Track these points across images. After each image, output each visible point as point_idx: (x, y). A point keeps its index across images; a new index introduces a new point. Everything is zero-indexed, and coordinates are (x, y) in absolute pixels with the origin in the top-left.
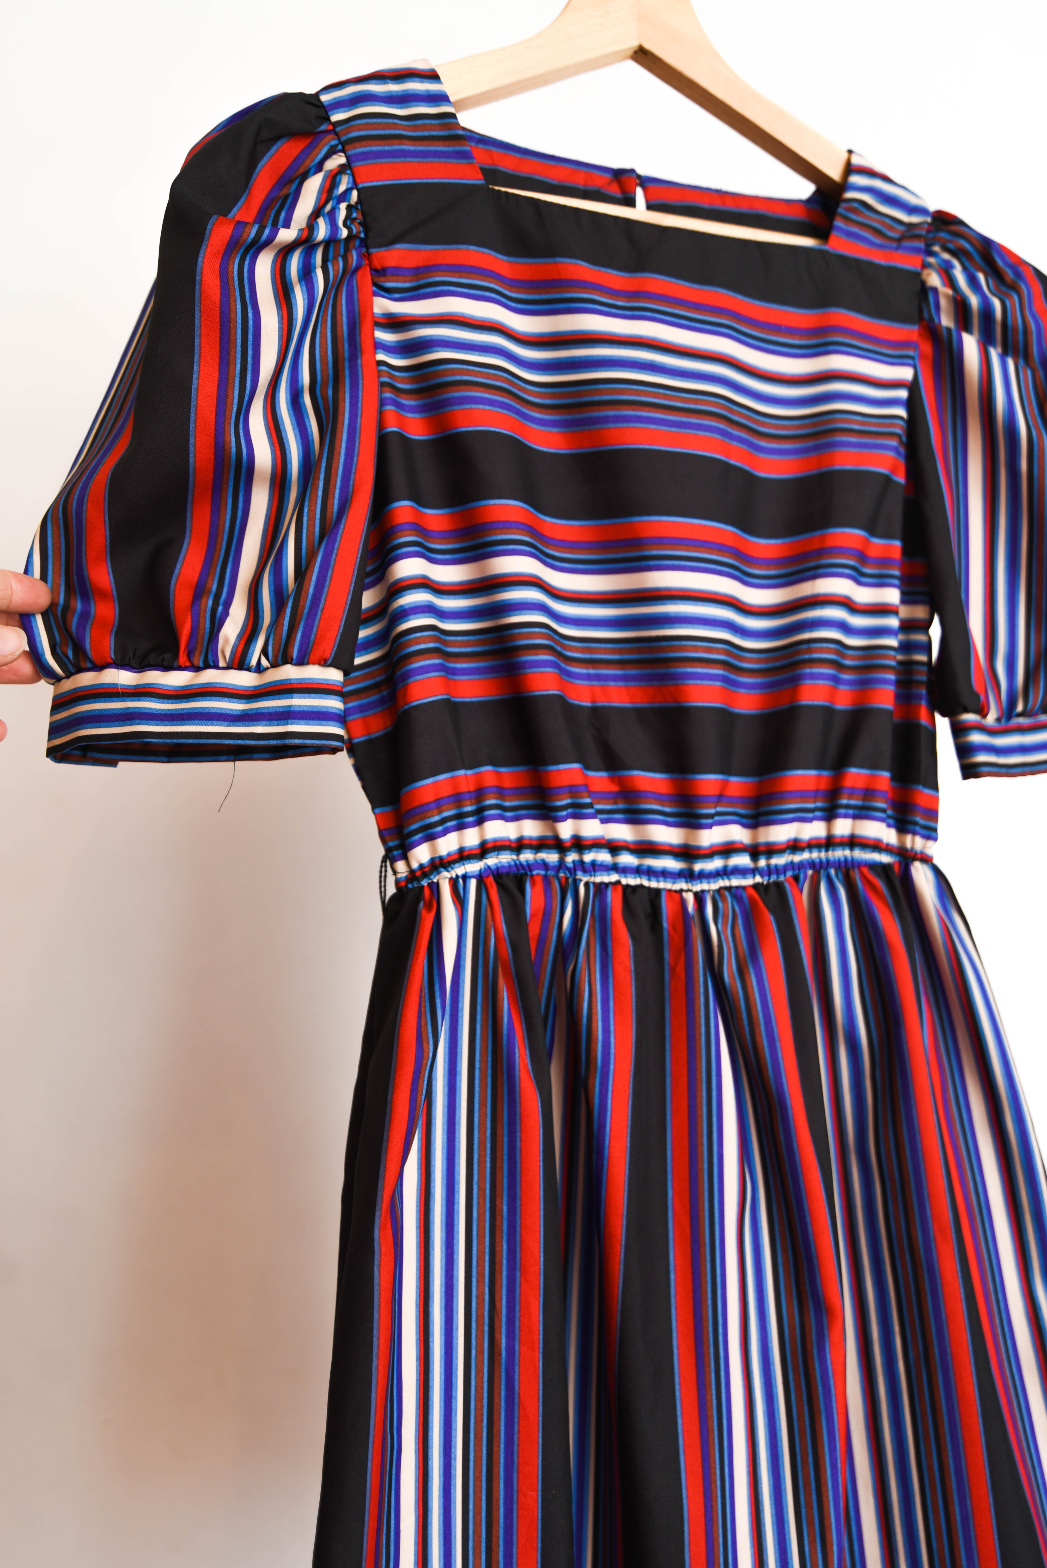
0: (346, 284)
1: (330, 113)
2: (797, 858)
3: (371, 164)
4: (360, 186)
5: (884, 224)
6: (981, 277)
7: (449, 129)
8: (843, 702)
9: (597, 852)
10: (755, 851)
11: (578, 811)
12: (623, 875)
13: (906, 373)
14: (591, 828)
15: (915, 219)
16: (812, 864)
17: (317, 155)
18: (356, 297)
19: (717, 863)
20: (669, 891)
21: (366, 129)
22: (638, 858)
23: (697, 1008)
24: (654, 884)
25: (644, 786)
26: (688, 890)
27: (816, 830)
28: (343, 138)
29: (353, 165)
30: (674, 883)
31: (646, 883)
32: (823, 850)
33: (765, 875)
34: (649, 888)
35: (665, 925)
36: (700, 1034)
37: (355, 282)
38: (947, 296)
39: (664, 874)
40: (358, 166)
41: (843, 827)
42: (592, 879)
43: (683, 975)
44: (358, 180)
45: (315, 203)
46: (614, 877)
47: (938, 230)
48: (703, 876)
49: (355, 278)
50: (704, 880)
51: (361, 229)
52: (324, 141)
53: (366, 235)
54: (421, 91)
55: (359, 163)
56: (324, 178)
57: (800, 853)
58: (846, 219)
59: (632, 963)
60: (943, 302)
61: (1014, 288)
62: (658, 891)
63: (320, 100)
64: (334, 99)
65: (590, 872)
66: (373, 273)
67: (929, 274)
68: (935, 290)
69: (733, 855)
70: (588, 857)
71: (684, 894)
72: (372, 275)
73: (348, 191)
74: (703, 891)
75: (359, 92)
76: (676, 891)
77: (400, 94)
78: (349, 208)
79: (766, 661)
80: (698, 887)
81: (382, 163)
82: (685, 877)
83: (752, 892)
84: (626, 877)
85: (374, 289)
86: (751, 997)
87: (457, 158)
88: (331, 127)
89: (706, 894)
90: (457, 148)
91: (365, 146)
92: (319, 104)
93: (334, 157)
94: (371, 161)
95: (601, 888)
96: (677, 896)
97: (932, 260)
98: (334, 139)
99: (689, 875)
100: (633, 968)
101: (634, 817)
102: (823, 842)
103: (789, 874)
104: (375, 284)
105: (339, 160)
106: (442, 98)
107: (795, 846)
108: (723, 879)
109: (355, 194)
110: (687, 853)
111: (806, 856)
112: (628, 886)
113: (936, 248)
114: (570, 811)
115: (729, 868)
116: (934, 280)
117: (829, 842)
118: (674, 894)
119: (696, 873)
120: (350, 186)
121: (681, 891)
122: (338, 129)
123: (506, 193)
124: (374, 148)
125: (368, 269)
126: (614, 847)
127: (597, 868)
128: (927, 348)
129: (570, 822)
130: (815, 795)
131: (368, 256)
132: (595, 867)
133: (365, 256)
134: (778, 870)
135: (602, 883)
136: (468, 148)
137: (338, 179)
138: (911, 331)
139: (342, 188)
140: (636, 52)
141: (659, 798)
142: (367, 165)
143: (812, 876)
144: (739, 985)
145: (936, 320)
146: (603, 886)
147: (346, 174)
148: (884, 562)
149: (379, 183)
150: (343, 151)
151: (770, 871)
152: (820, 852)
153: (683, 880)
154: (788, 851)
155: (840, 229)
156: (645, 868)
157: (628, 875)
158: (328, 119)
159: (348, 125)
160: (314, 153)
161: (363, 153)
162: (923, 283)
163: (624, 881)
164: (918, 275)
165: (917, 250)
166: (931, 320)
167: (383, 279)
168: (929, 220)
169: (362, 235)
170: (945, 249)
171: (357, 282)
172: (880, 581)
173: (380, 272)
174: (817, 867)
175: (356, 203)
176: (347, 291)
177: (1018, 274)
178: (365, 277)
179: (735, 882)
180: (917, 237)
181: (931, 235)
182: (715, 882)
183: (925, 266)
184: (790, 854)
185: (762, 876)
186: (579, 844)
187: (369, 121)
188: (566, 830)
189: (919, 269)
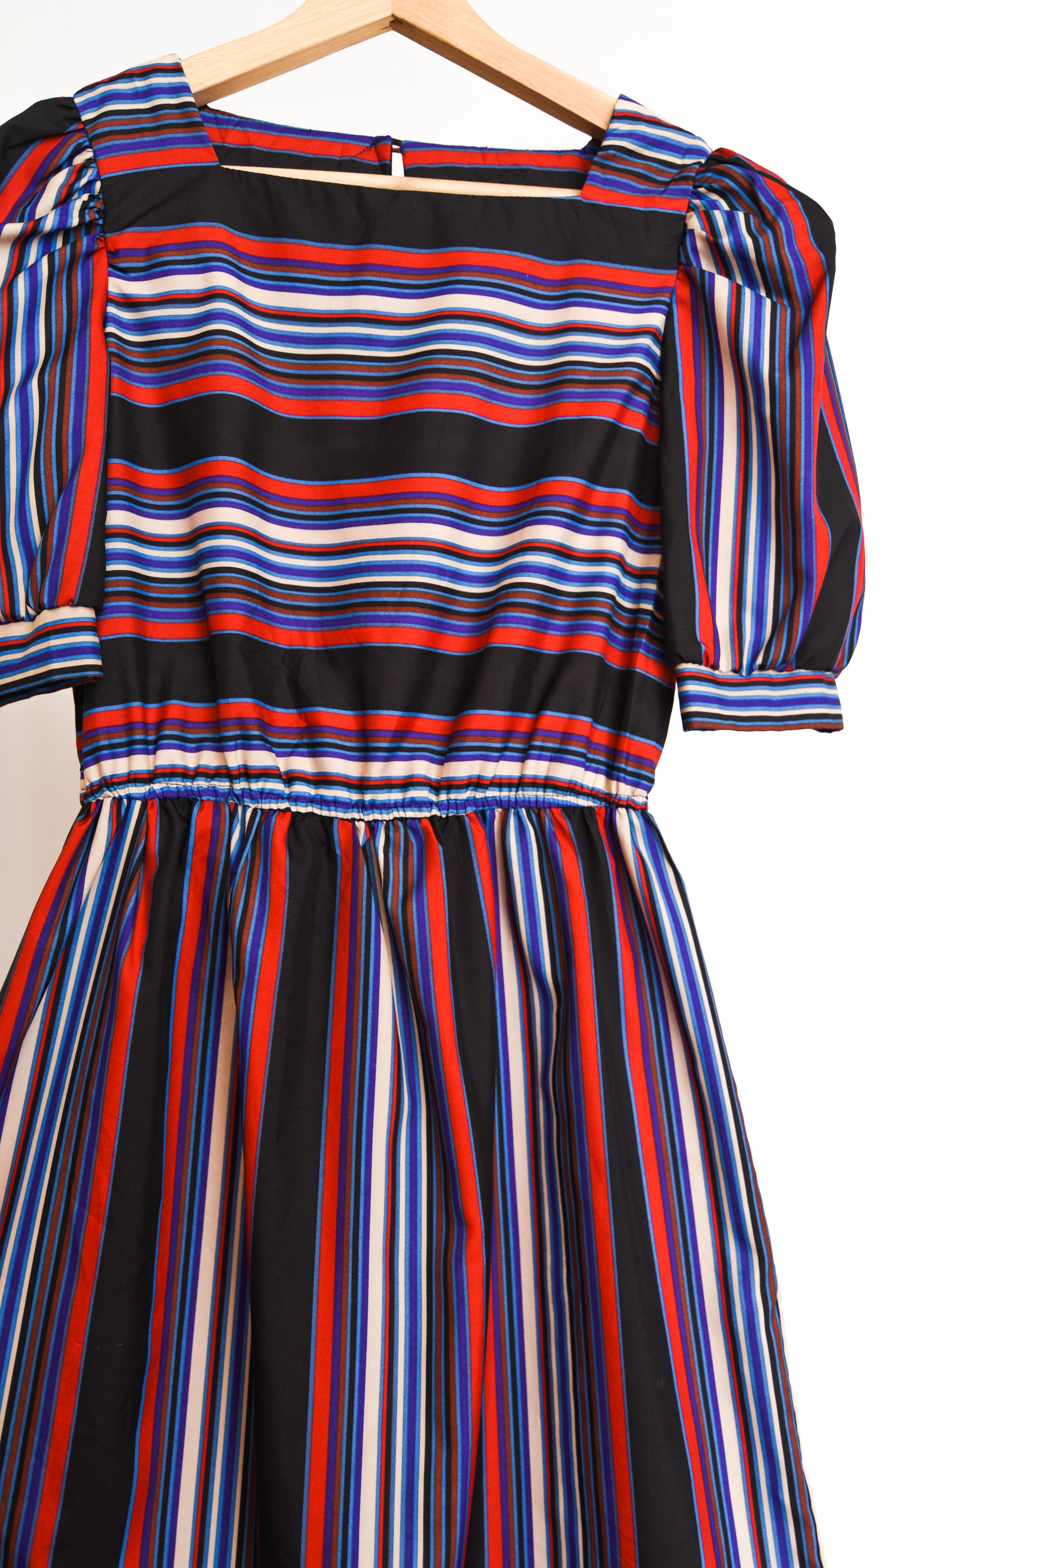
0: (80, 267)
1: (81, 114)
2: (479, 795)
3: (113, 157)
4: (103, 177)
5: (650, 169)
6: (741, 216)
7: (188, 117)
8: (552, 646)
9: (265, 781)
10: (437, 786)
11: (246, 742)
12: (294, 803)
13: (657, 320)
14: (261, 758)
15: (688, 161)
16: (499, 803)
17: (64, 153)
18: (91, 277)
19: (396, 796)
20: (342, 819)
21: (110, 126)
22: (315, 789)
23: (358, 931)
24: (325, 813)
25: (326, 722)
26: (361, 820)
27: (508, 769)
28: (90, 135)
29: (97, 159)
30: (345, 812)
31: (317, 811)
32: (514, 789)
33: (443, 809)
34: (321, 816)
35: (338, 852)
36: (360, 955)
37: (91, 265)
38: (701, 237)
39: (336, 803)
40: (103, 159)
41: (536, 768)
42: (259, 806)
43: (349, 899)
44: (101, 174)
45: (57, 197)
46: (283, 805)
47: (707, 171)
48: (374, 806)
49: (91, 261)
50: (375, 811)
51: (97, 216)
52: (72, 140)
53: (104, 221)
54: (164, 84)
55: (103, 157)
56: (68, 173)
57: (482, 790)
58: (604, 167)
59: (288, 883)
60: (700, 244)
61: (772, 225)
62: (331, 819)
63: (74, 102)
64: (86, 100)
65: (257, 799)
66: (109, 255)
67: (691, 216)
68: (692, 231)
69: (411, 788)
70: (256, 786)
71: (356, 823)
72: (108, 257)
73: (91, 183)
74: (376, 821)
75: (108, 91)
76: (348, 820)
77: (145, 89)
78: (92, 198)
79: (477, 605)
80: (370, 817)
81: (124, 155)
82: (358, 808)
83: (427, 824)
84: (296, 805)
85: (110, 269)
86: (409, 922)
87: (194, 143)
88: (81, 126)
89: (380, 823)
90: (195, 134)
91: (108, 141)
92: (73, 106)
93: (84, 153)
94: (113, 154)
95: (268, 814)
96: (350, 824)
97: (697, 202)
98: (83, 137)
99: (361, 806)
100: (287, 888)
101: (315, 751)
102: (516, 782)
103: (470, 810)
104: (110, 265)
105: (88, 154)
106: (184, 89)
107: (478, 783)
108: (398, 811)
109: (98, 185)
110: (362, 785)
111: (492, 793)
112: (298, 813)
113: (702, 190)
114: (239, 742)
115: (406, 800)
116: (694, 223)
117: (521, 783)
118: (347, 822)
119: (367, 803)
120: (92, 178)
121: (354, 820)
122: (87, 127)
123: (239, 171)
124: (117, 142)
125: (104, 252)
126: (290, 778)
127: (264, 795)
128: (684, 292)
129: (239, 752)
130: (508, 735)
131: (105, 241)
132: (263, 795)
133: (101, 241)
134: (457, 805)
135: (271, 810)
136: (205, 133)
137: (84, 173)
138: (669, 276)
139: (84, 181)
140: (393, 22)
141: (341, 733)
142: (110, 157)
143: (501, 814)
144: (400, 910)
145: (694, 264)
146: (272, 812)
147: (92, 167)
148: (609, 510)
149: (120, 173)
150: (90, 147)
151: (448, 805)
152: (510, 791)
153: (356, 810)
154: (470, 788)
155: (596, 179)
156: (319, 797)
157: (299, 803)
158: (79, 119)
159: (95, 123)
160: (62, 152)
161: (107, 147)
162: (685, 225)
163: (294, 809)
164: (684, 218)
165: (684, 193)
166: (689, 264)
167: (116, 260)
168: (703, 161)
169: (101, 222)
170: (711, 190)
171: (93, 265)
172: (602, 530)
173: (114, 254)
174: (506, 806)
175: (100, 193)
176: (83, 273)
177: (779, 211)
178: (102, 259)
179: (410, 814)
180: (685, 179)
181: (699, 176)
182: (388, 814)
183: (690, 208)
184: (473, 790)
185: (440, 810)
186: (247, 773)
187: (113, 117)
188: (235, 759)
189: (684, 213)
